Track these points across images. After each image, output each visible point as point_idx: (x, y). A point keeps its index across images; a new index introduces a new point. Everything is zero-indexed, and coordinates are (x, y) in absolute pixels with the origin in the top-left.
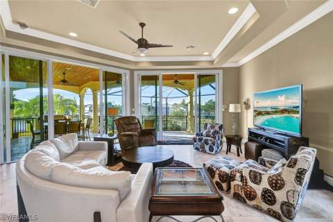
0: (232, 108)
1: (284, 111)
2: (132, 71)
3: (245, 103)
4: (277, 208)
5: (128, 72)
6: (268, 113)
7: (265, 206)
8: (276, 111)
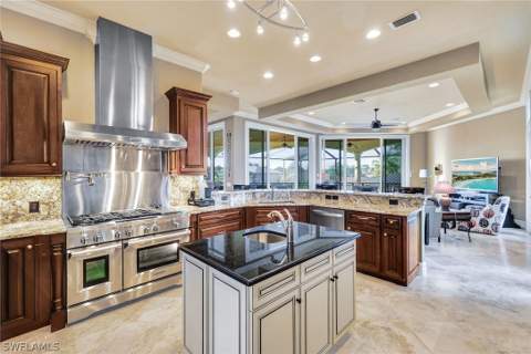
0: (423, 174)
1: (486, 175)
2: (318, 135)
3: (436, 169)
4: (489, 228)
5: (314, 137)
6: (470, 178)
7: (481, 229)
8: (479, 175)
